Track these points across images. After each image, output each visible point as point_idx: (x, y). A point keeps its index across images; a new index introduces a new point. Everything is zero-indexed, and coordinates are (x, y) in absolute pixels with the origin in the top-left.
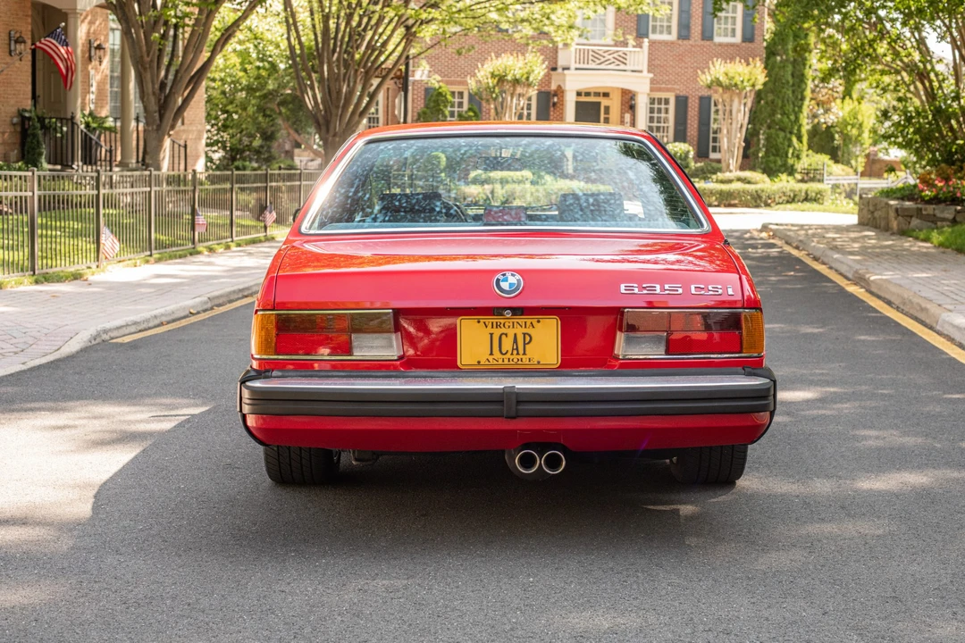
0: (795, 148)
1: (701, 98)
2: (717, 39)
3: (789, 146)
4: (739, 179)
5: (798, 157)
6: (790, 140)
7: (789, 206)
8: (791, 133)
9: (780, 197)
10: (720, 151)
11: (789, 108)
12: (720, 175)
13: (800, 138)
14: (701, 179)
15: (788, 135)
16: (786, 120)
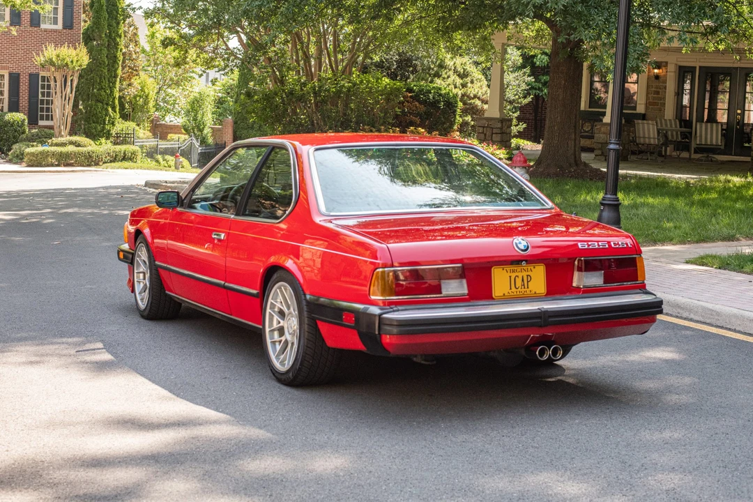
0: (110, 116)
1: (30, 75)
2: (43, 26)
3: (106, 115)
4: (71, 143)
5: (113, 124)
6: (107, 110)
7: (113, 164)
8: (107, 104)
9: (106, 157)
10: (52, 120)
11: (105, 84)
12: (55, 140)
13: (114, 109)
14: (38, 142)
15: (105, 106)
16: (103, 93)
